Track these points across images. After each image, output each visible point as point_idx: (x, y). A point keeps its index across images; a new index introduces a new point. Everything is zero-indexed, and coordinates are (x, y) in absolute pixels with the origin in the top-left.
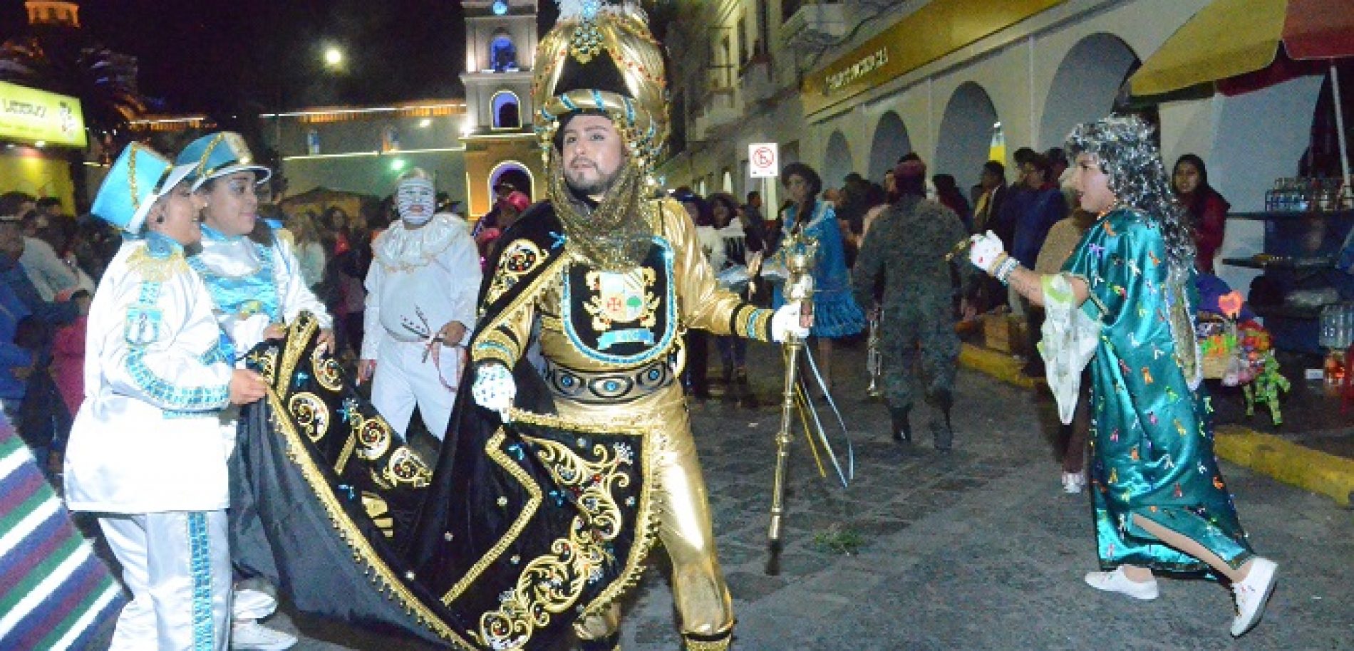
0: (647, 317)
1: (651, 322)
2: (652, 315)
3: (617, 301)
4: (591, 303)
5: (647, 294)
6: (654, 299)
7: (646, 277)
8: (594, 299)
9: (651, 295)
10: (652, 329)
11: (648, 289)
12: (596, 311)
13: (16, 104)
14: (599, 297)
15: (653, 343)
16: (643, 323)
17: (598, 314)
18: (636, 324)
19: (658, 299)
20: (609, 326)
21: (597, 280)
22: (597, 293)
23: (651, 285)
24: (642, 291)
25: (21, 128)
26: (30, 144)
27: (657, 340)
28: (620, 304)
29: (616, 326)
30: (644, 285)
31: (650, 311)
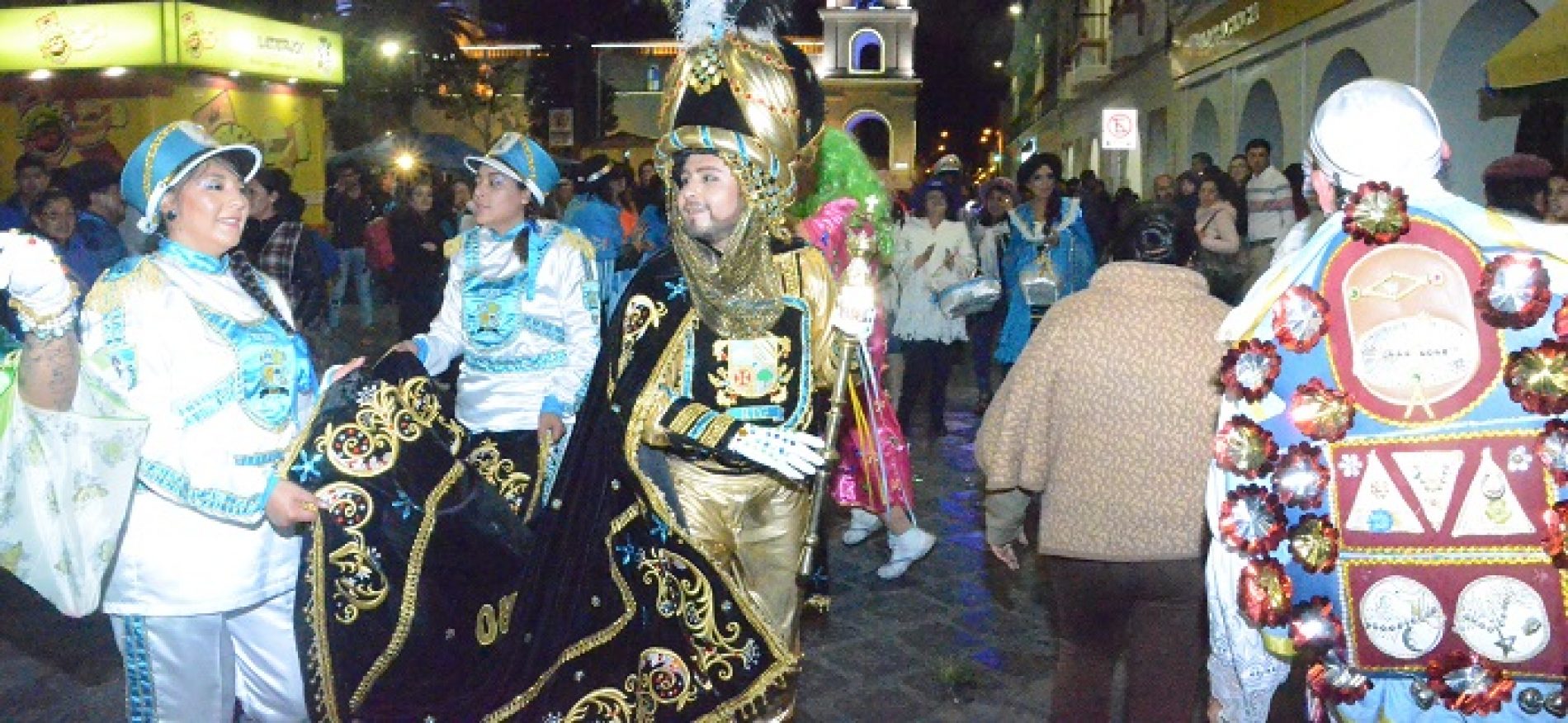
0: (778, 392)
1: (783, 396)
2: (784, 390)
3: (746, 374)
4: (716, 375)
5: (780, 364)
6: (788, 371)
7: (780, 347)
8: (720, 370)
9: (784, 367)
10: (783, 404)
11: (781, 361)
12: (721, 384)
14: (726, 368)
15: (783, 420)
16: (773, 399)
17: (723, 388)
18: (765, 400)
19: (791, 371)
20: (734, 402)
21: (726, 350)
22: (725, 364)
23: (785, 355)
24: (776, 362)
27: (787, 415)
28: (749, 378)
29: (742, 402)
30: (777, 356)
31: (782, 384)
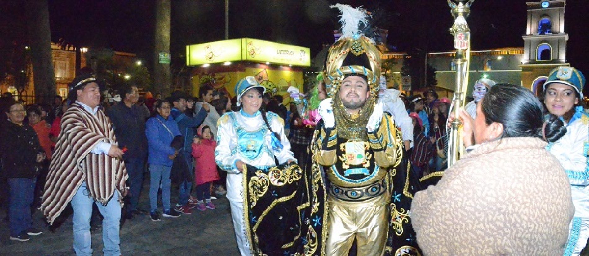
0: (366, 163)
1: (368, 165)
2: (368, 162)
3: (352, 156)
4: (341, 157)
5: (366, 152)
6: (369, 155)
7: (365, 146)
8: (343, 155)
9: (368, 153)
10: (368, 168)
11: (366, 151)
12: (344, 160)
13: (282, 51)
14: (345, 154)
15: (369, 174)
16: (364, 166)
17: (344, 161)
18: (361, 166)
19: (371, 155)
20: (349, 167)
21: (344, 147)
22: (344, 152)
23: (368, 149)
24: (364, 151)
25: (282, 60)
26: (287, 66)
27: (371, 172)
28: (354, 157)
29: (352, 167)
30: (364, 149)
31: (367, 160)
